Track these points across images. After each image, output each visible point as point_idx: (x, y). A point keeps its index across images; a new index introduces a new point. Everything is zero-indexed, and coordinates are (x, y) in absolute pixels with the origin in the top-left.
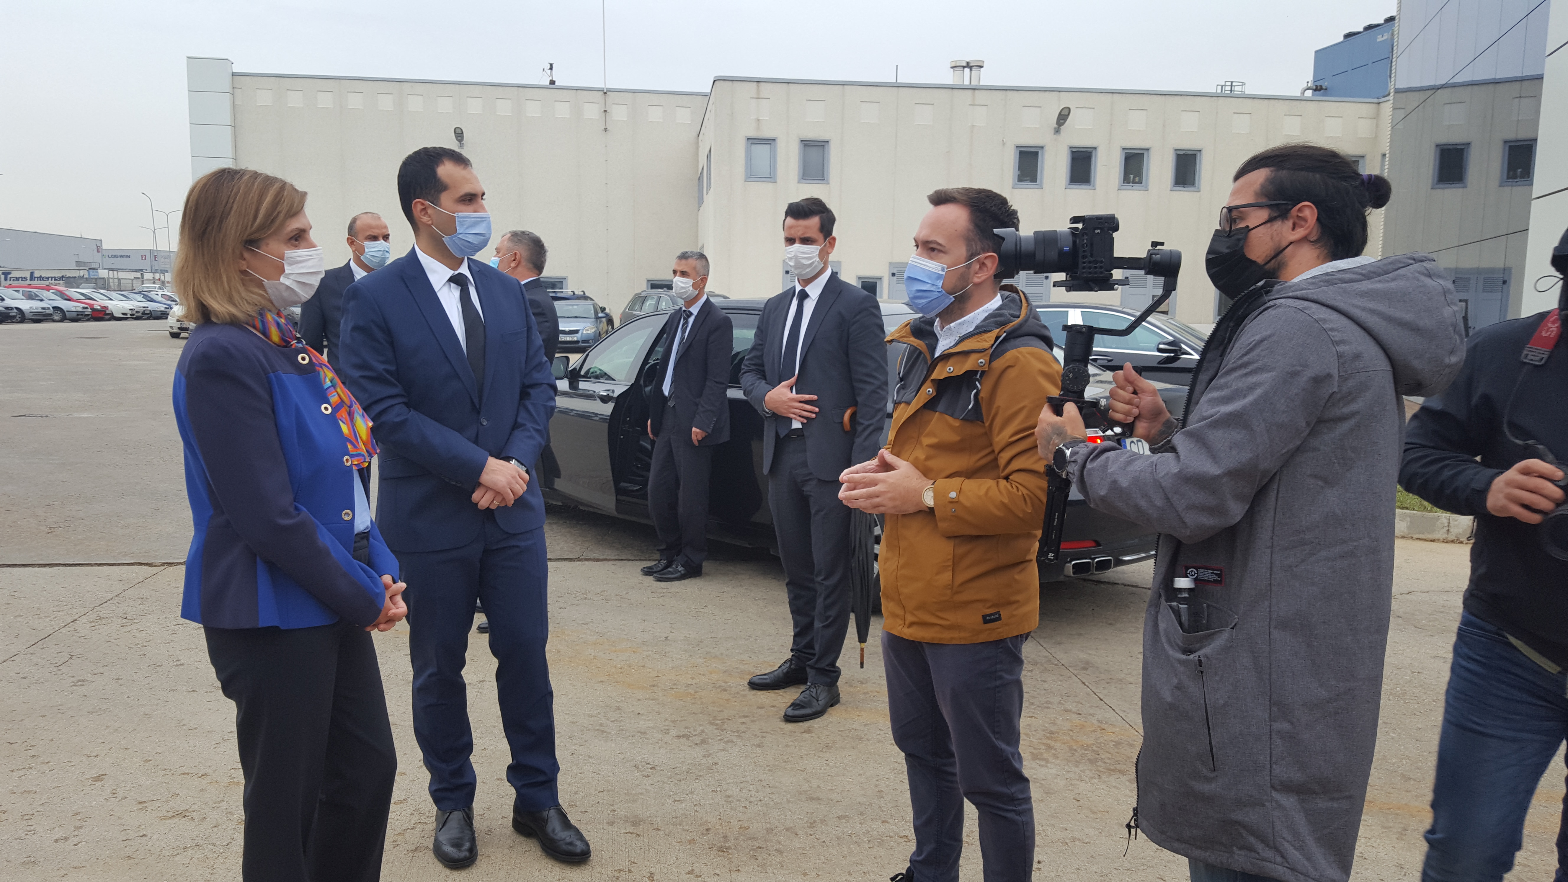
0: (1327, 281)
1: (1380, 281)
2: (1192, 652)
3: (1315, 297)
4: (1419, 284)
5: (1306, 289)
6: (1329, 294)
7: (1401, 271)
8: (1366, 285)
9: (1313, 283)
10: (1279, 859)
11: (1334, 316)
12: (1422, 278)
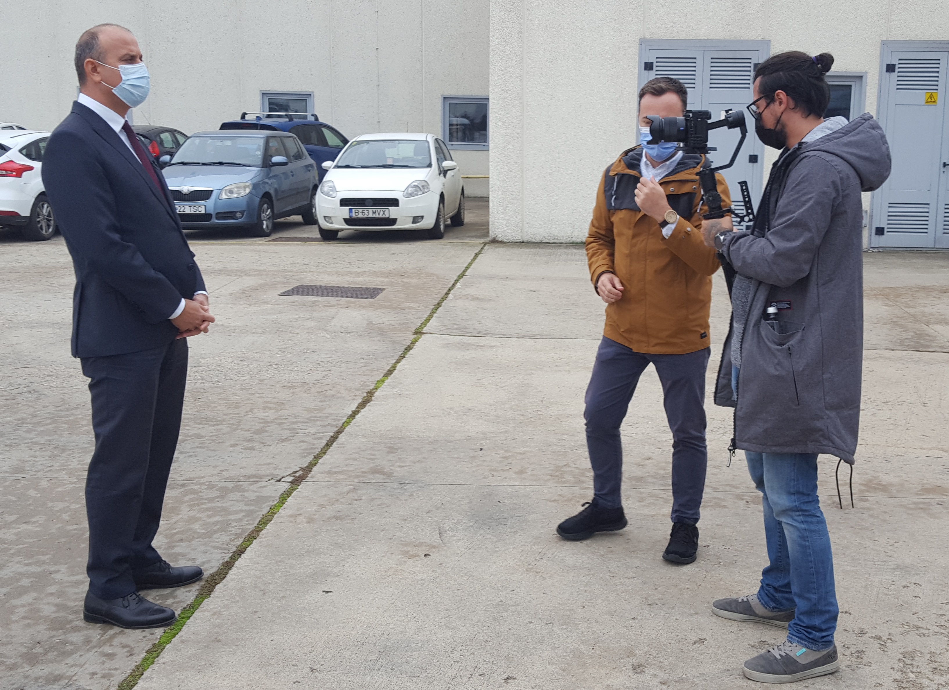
0: (828, 139)
1: (852, 136)
2: (783, 345)
3: (824, 149)
4: (870, 135)
5: (819, 145)
6: (830, 147)
7: (860, 128)
8: (846, 139)
9: (821, 142)
10: (831, 444)
11: (835, 158)
12: (871, 131)
